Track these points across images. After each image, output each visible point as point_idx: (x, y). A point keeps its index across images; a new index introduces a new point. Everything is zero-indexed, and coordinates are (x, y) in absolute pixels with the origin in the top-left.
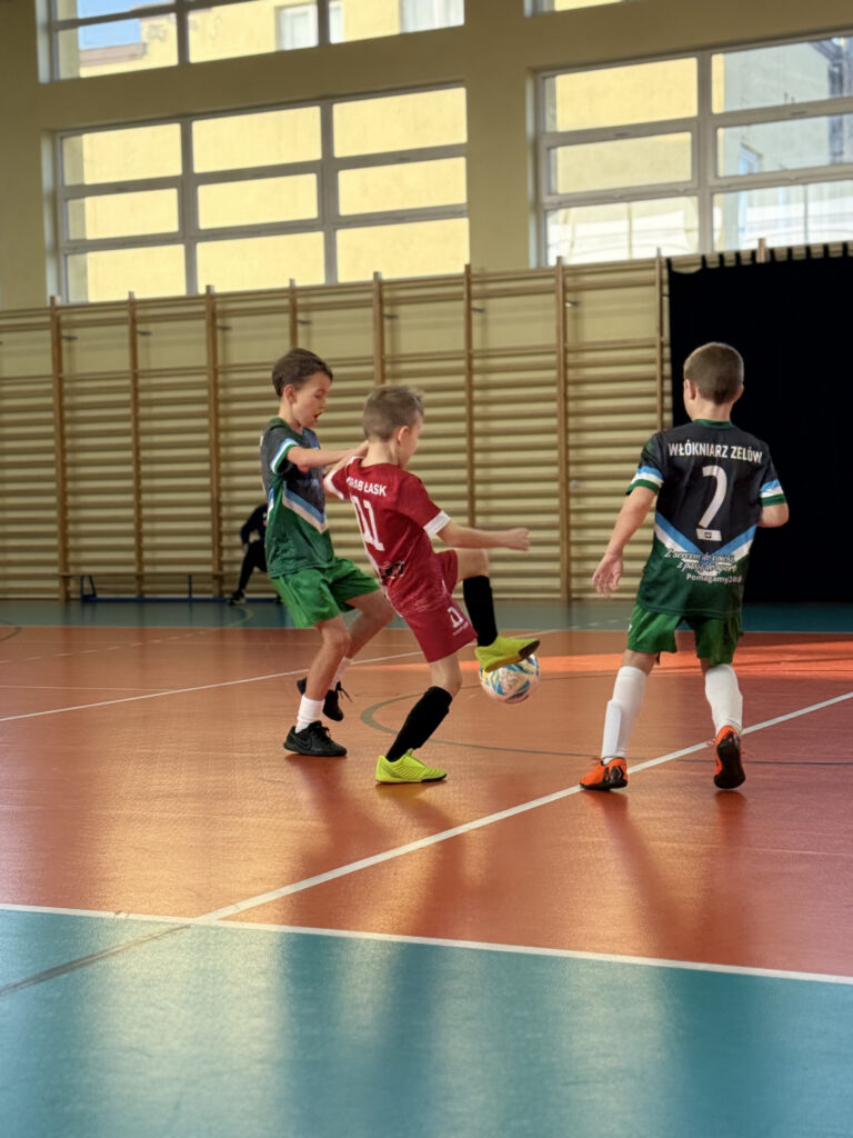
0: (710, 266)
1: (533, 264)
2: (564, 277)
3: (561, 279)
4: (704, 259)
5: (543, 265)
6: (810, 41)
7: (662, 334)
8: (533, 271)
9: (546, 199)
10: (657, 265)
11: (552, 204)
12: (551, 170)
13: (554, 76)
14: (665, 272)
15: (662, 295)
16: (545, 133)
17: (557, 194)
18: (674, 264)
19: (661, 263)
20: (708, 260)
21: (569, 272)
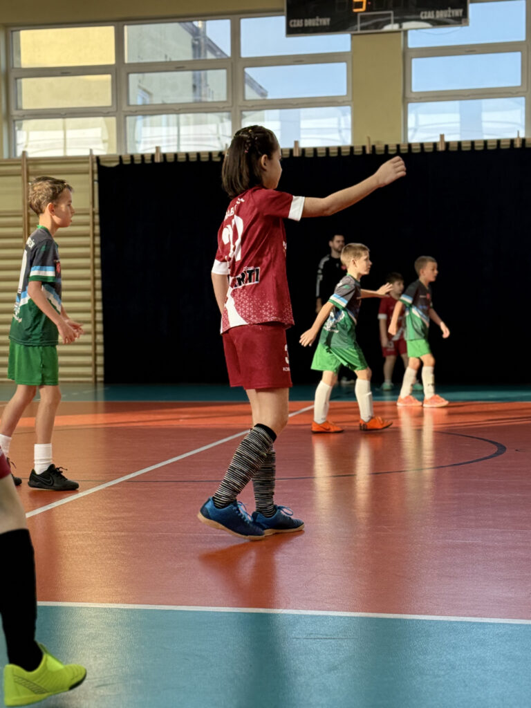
0: (125, 163)
1: (6, 156)
2: (28, 165)
3: (25, 166)
4: (121, 158)
5: (13, 156)
6: (179, 22)
7: (93, 206)
8: (6, 160)
9: (14, 113)
10: (90, 160)
11: (18, 116)
12: (18, 93)
13: (19, 30)
14: (95, 166)
15: (93, 181)
16: (13, 68)
17: (21, 109)
18: (101, 160)
19: (92, 159)
20: (124, 159)
21: (31, 162)
